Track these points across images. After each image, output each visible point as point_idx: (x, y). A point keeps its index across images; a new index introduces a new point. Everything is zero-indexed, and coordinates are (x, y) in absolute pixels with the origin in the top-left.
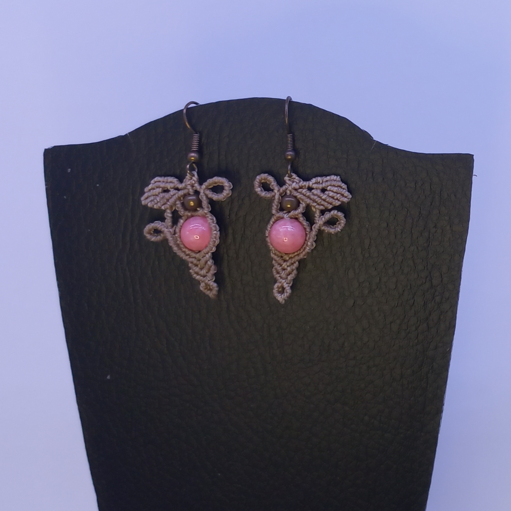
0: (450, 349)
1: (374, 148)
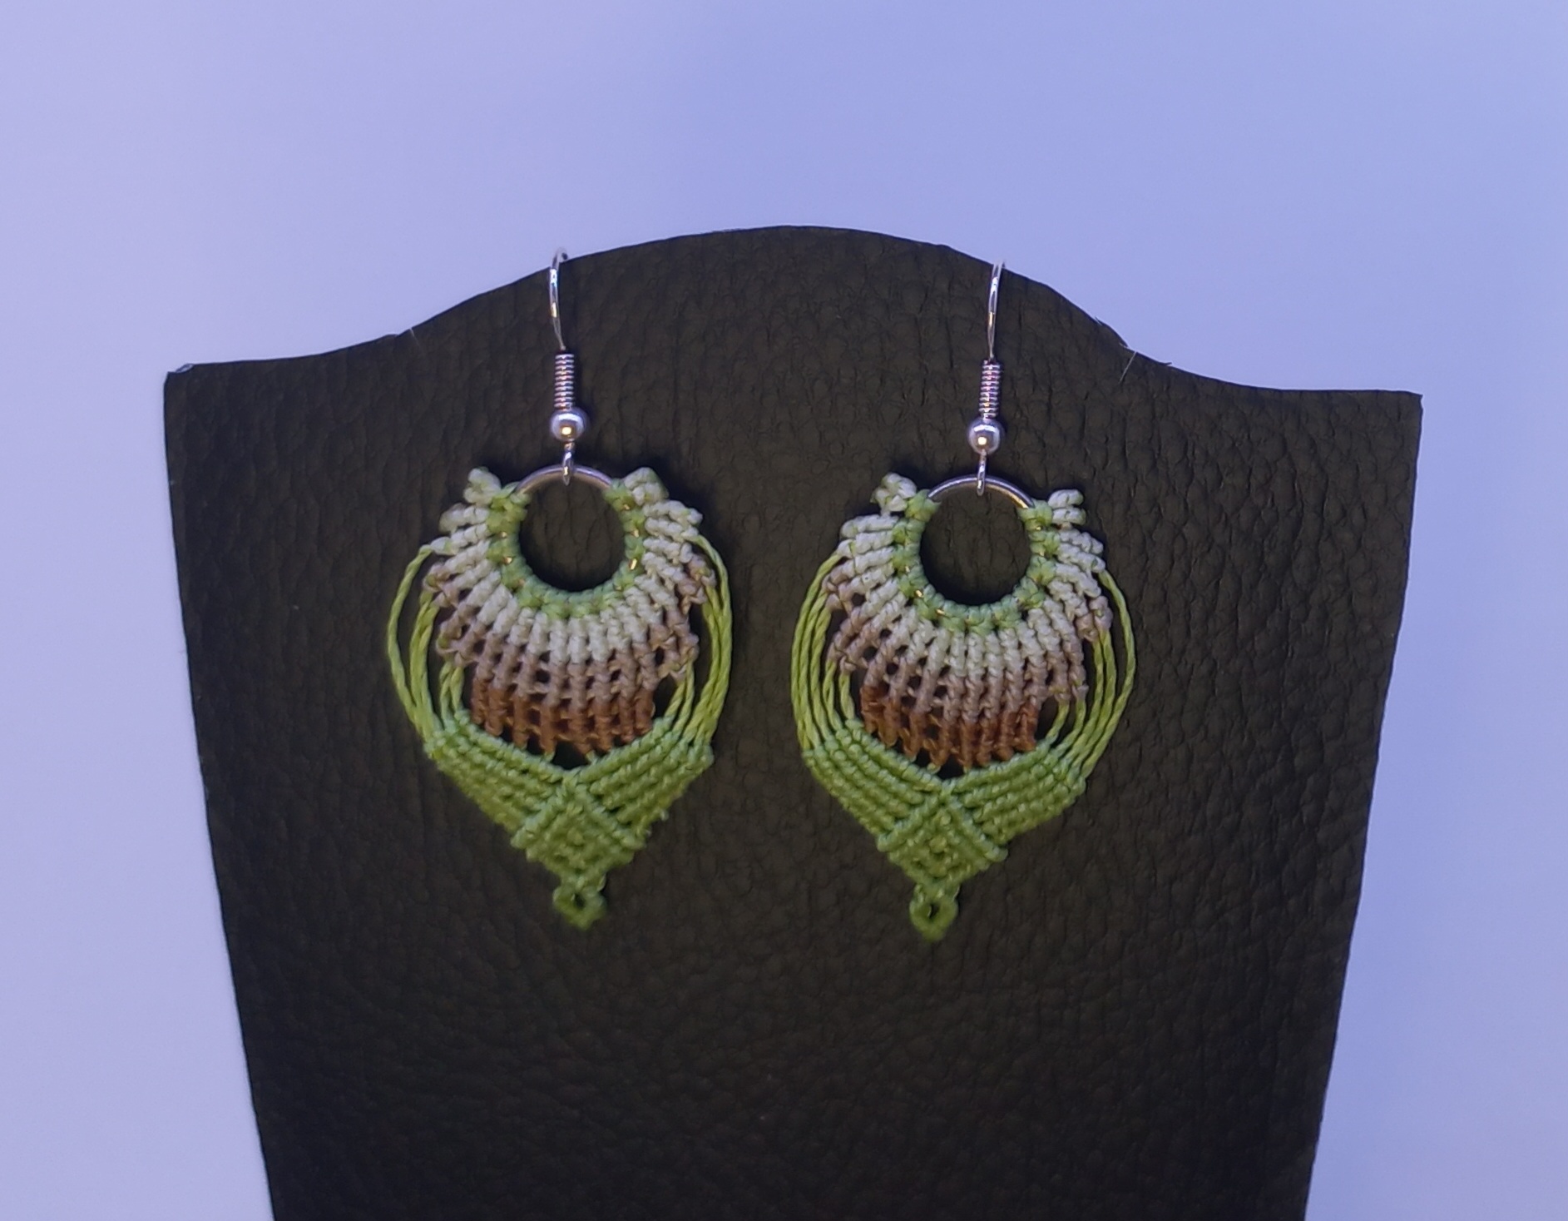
1: (1127, 371)
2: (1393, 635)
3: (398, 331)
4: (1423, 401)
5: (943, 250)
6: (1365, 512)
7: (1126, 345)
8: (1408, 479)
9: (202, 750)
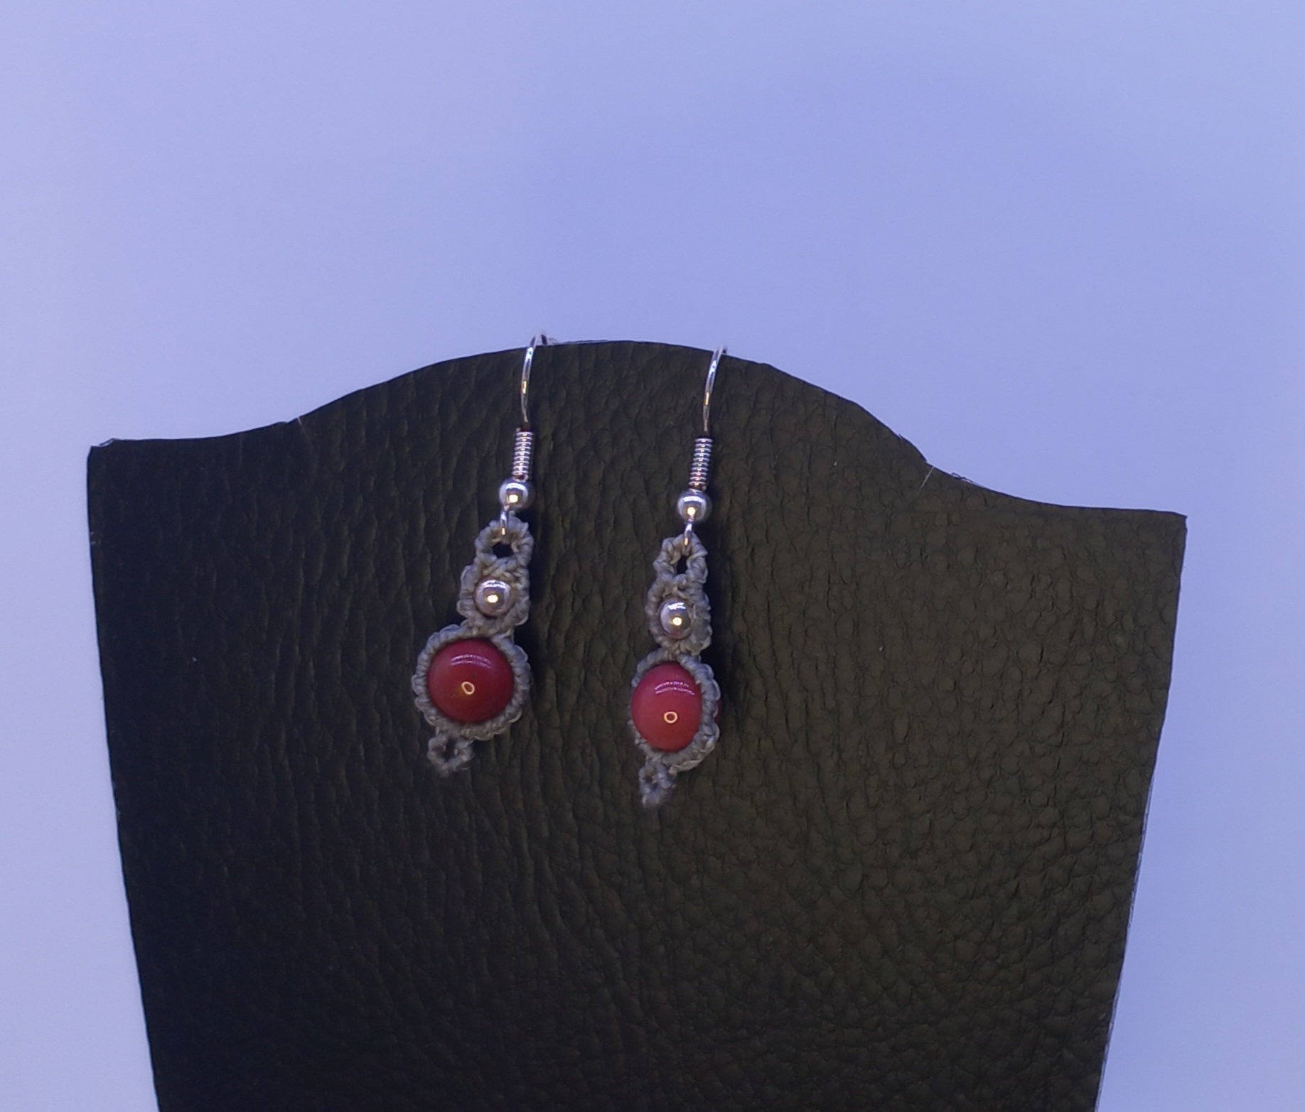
0: (1106, 1016)
1: (926, 484)
2: (1157, 730)
3: (288, 420)
4: (1188, 521)
5: (767, 369)
6: (1135, 620)
7: (924, 459)
8: (1171, 591)
9: (114, 777)
